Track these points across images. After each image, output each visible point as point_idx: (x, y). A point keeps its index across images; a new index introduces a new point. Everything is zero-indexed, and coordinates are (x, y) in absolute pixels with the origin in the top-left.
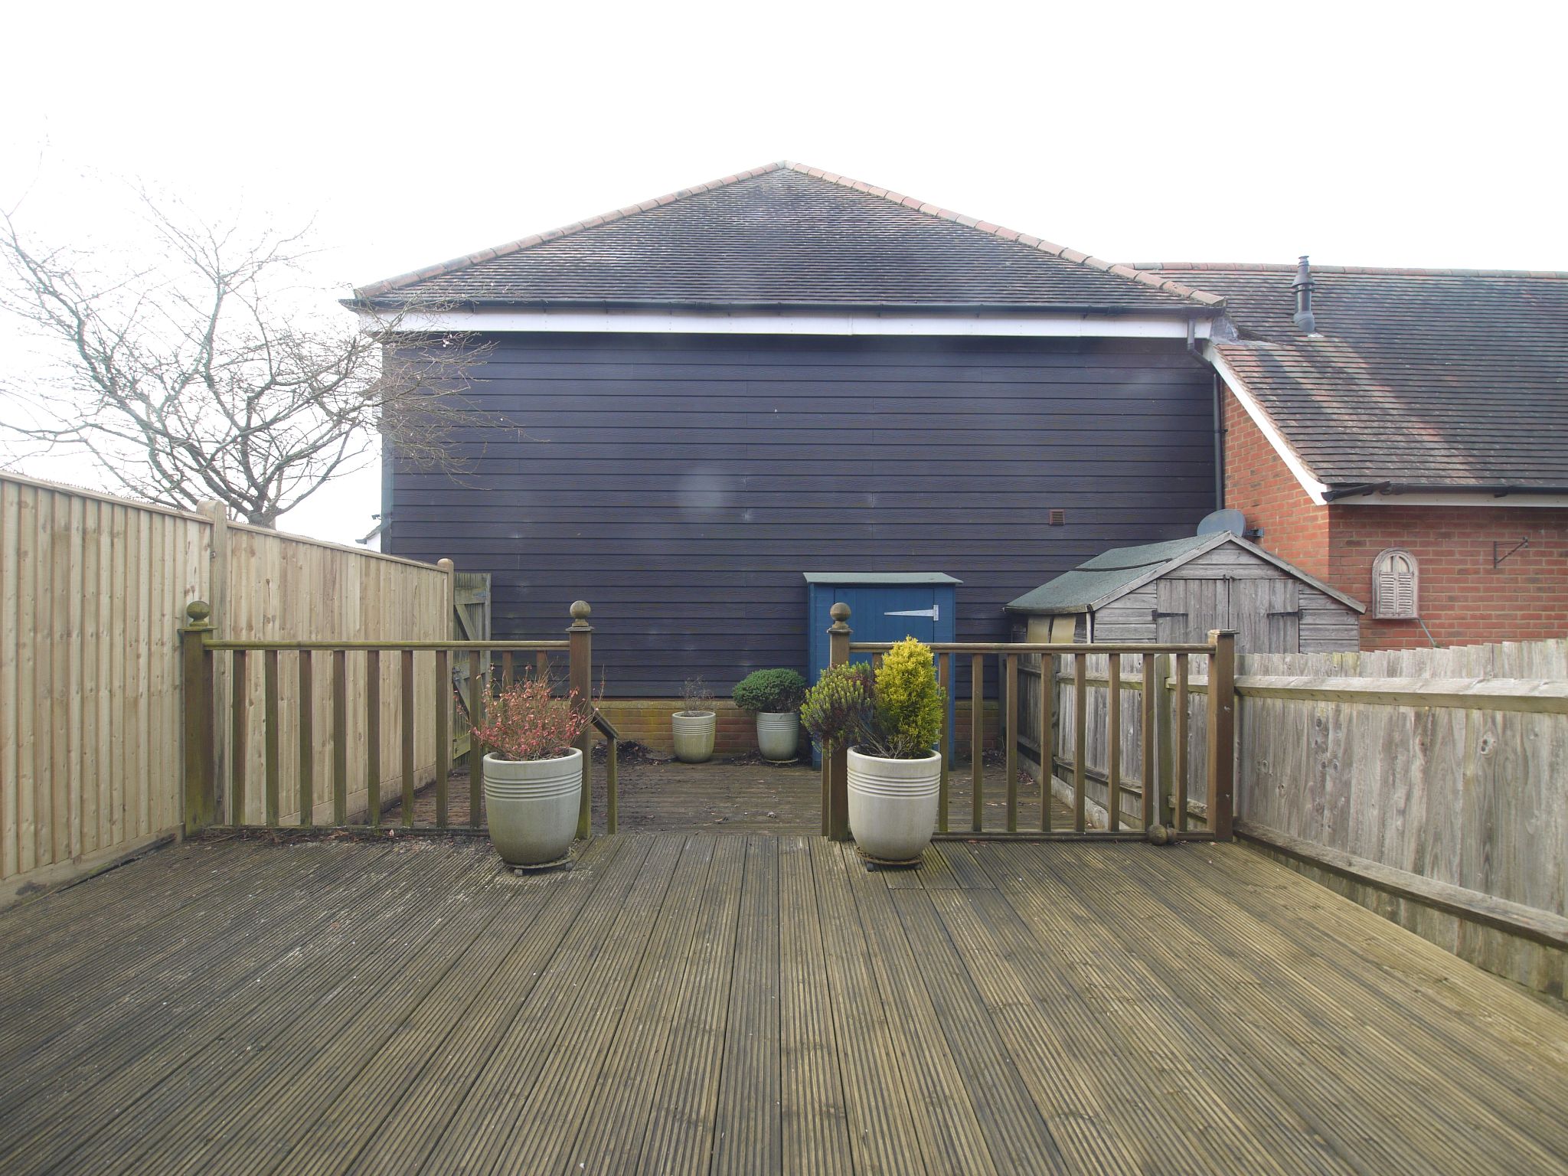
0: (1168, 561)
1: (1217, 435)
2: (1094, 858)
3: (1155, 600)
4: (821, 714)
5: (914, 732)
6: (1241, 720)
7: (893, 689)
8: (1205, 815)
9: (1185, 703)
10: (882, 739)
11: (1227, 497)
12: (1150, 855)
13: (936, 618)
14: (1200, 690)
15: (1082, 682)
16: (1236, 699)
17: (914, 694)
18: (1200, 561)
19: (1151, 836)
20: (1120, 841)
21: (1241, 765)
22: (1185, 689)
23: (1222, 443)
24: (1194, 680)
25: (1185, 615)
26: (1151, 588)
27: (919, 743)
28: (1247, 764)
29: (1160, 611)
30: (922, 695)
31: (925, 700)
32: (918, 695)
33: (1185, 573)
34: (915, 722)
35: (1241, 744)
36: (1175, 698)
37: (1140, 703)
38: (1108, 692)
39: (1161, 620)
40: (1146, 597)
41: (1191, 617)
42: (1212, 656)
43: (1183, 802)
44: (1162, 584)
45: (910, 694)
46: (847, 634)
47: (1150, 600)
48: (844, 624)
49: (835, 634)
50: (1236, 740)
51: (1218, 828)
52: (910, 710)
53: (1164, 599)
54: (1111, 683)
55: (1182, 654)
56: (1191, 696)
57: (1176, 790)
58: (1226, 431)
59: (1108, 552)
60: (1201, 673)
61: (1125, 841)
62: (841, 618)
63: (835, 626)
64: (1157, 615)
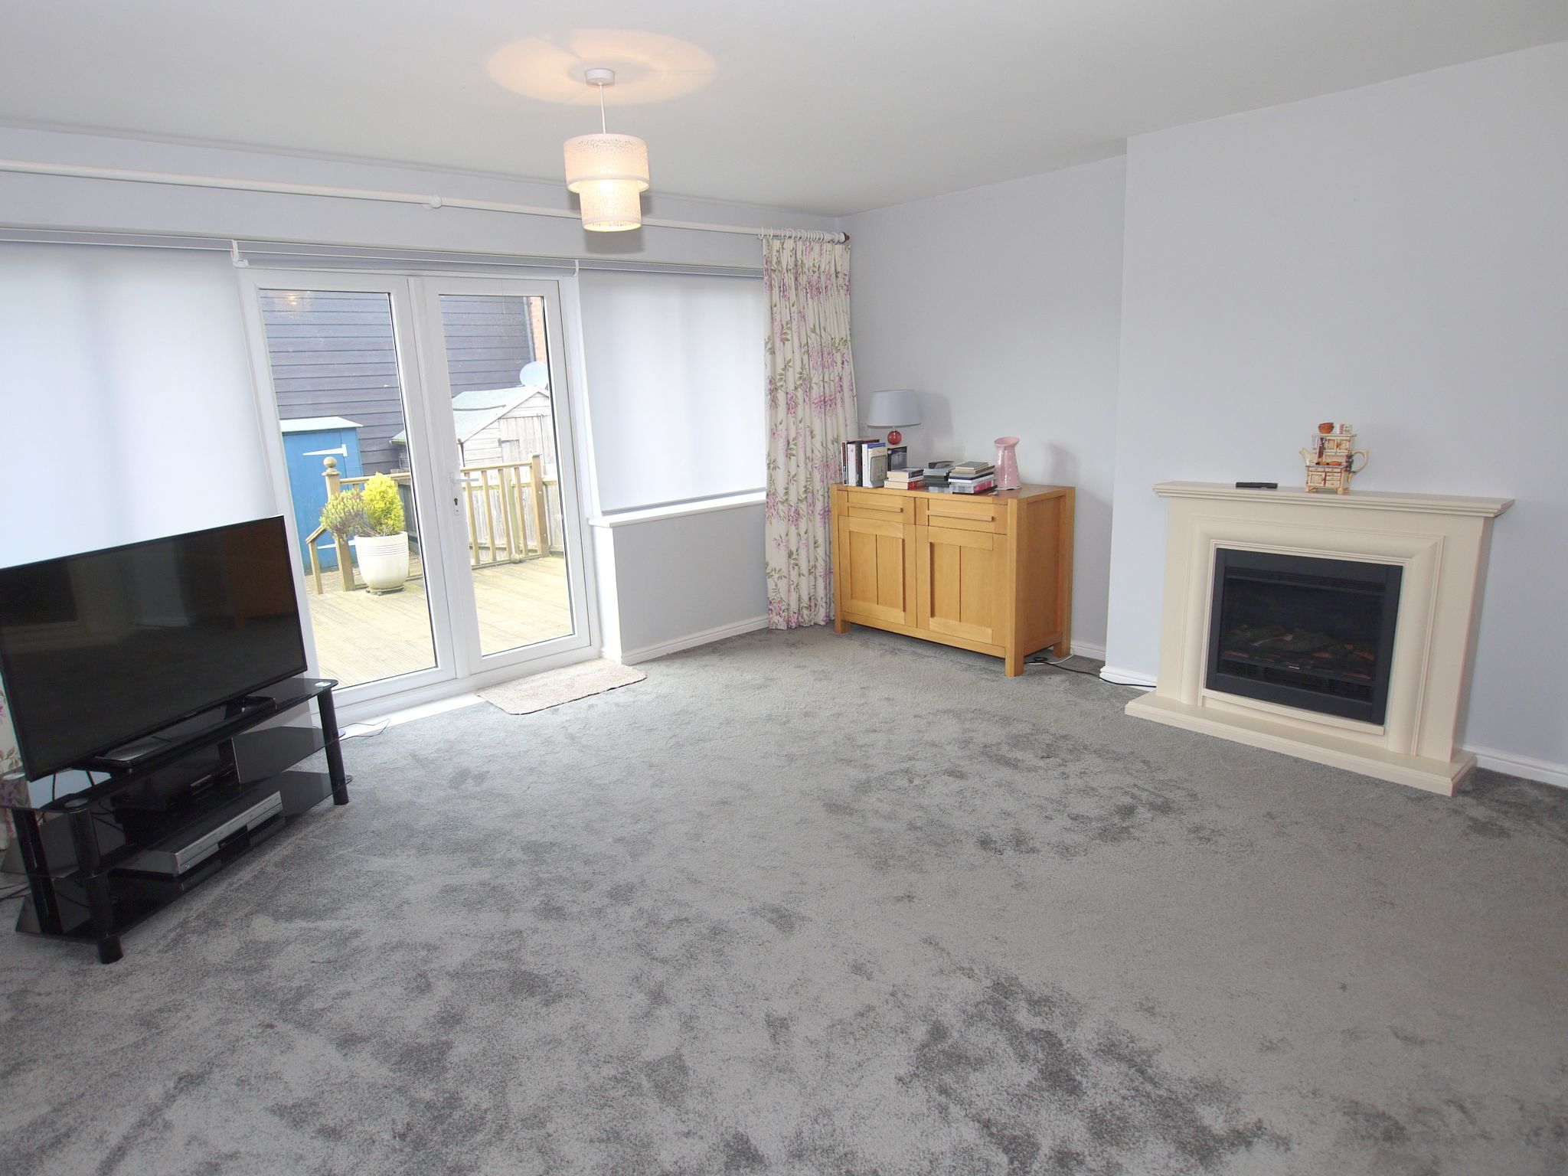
0: (504, 406)
1: (526, 306)
2: (487, 572)
3: (499, 433)
4: (339, 520)
5: (391, 522)
6: (547, 497)
7: (375, 502)
8: (536, 549)
9: (521, 493)
10: (373, 528)
11: (536, 351)
12: (515, 568)
13: (345, 455)
14: (528, 485)
15: (470, 489)
16: (544, 487)
17: (388, 503)
18: (523, 406)
19: (513, 560)
20: (498, 565)
21: (549, 519)
22: (521, 486)
23: (530, 312)
24: (523, 480)
25: (518, 440)
26: (496, 425)
27: (394, 528)
28: (552, 519)
29: (502, 439)
30: (392, 503)
31: (394, 506)
32: (390, 503)
33: (515, 414)
34: (391, 518)
35: (548, 509)
36: (516, 491)
37: (498, 497)
38: (484, 492)
39: (503, 445)
40: (494, 431)
41: (521, 441)
42: (531, 467)
43: (526, 545)
44: (502, 421)
45: (385, 504)
46: (337, 475)
47: (496, 433)
48: (333, 469)
49: (330, 476)
50: (546, 508)
51: (543, 552)
52: (387, 512)
53: (506, 431)
54: (484, 487)
55: (516, 468)
56: (523, 489)
57: (522, 541)
58: (531, 303)
59: (462, 394)
60: (526, 476)
61: (500, 565)
62: (332, 466)
63: (329, 471)
64: (501, 442)
